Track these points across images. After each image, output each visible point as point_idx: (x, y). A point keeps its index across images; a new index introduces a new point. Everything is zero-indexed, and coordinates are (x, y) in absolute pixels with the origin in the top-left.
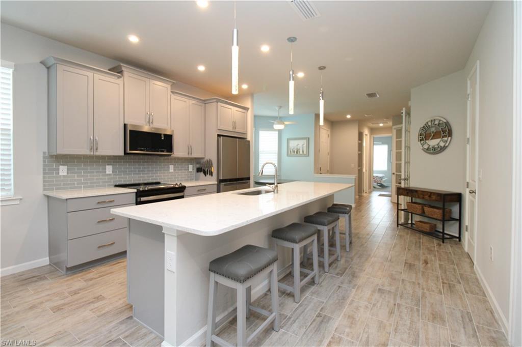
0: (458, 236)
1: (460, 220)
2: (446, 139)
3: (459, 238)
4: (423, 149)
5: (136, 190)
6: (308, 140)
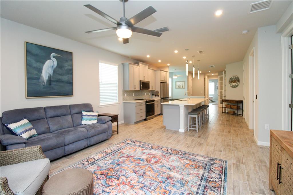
0: (241, 114)
1: (242, 109)
2: (238, 83)
3: (242, 115)
4: (231, 86)
5: (145, 101)
6: (185, 82)
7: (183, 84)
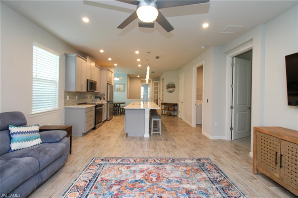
0: (176, 115)
1: (177, 111)
2: (173, 89)
3: (177, 115)
4: (168, 91)
5: (95, 105)
6: (124, 84)
7: (123, 87)
